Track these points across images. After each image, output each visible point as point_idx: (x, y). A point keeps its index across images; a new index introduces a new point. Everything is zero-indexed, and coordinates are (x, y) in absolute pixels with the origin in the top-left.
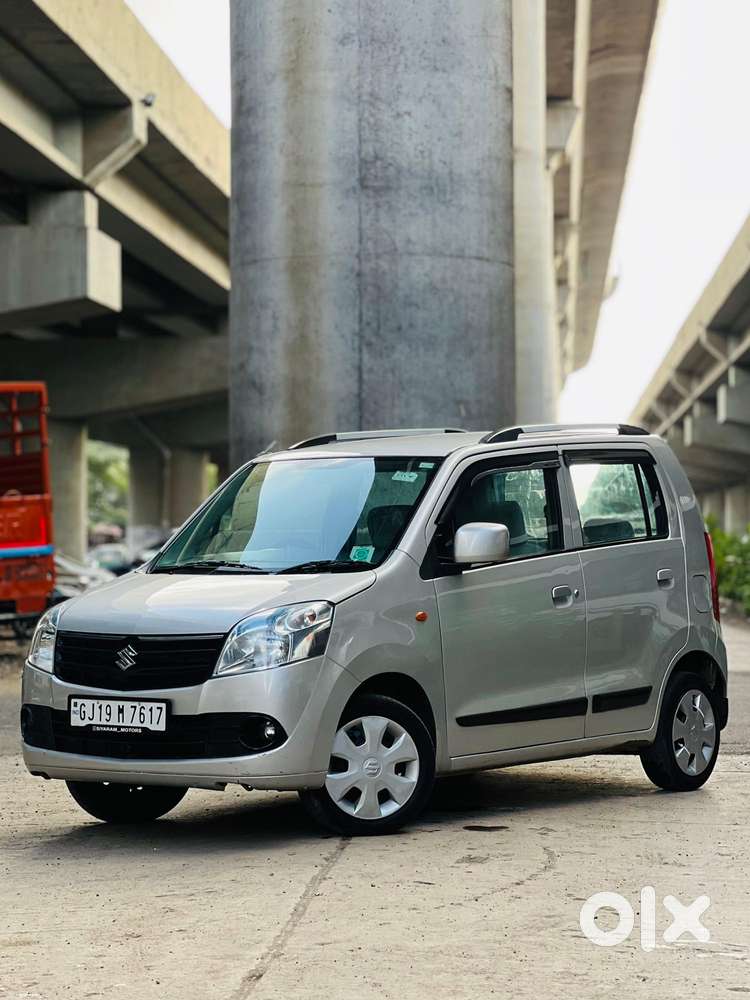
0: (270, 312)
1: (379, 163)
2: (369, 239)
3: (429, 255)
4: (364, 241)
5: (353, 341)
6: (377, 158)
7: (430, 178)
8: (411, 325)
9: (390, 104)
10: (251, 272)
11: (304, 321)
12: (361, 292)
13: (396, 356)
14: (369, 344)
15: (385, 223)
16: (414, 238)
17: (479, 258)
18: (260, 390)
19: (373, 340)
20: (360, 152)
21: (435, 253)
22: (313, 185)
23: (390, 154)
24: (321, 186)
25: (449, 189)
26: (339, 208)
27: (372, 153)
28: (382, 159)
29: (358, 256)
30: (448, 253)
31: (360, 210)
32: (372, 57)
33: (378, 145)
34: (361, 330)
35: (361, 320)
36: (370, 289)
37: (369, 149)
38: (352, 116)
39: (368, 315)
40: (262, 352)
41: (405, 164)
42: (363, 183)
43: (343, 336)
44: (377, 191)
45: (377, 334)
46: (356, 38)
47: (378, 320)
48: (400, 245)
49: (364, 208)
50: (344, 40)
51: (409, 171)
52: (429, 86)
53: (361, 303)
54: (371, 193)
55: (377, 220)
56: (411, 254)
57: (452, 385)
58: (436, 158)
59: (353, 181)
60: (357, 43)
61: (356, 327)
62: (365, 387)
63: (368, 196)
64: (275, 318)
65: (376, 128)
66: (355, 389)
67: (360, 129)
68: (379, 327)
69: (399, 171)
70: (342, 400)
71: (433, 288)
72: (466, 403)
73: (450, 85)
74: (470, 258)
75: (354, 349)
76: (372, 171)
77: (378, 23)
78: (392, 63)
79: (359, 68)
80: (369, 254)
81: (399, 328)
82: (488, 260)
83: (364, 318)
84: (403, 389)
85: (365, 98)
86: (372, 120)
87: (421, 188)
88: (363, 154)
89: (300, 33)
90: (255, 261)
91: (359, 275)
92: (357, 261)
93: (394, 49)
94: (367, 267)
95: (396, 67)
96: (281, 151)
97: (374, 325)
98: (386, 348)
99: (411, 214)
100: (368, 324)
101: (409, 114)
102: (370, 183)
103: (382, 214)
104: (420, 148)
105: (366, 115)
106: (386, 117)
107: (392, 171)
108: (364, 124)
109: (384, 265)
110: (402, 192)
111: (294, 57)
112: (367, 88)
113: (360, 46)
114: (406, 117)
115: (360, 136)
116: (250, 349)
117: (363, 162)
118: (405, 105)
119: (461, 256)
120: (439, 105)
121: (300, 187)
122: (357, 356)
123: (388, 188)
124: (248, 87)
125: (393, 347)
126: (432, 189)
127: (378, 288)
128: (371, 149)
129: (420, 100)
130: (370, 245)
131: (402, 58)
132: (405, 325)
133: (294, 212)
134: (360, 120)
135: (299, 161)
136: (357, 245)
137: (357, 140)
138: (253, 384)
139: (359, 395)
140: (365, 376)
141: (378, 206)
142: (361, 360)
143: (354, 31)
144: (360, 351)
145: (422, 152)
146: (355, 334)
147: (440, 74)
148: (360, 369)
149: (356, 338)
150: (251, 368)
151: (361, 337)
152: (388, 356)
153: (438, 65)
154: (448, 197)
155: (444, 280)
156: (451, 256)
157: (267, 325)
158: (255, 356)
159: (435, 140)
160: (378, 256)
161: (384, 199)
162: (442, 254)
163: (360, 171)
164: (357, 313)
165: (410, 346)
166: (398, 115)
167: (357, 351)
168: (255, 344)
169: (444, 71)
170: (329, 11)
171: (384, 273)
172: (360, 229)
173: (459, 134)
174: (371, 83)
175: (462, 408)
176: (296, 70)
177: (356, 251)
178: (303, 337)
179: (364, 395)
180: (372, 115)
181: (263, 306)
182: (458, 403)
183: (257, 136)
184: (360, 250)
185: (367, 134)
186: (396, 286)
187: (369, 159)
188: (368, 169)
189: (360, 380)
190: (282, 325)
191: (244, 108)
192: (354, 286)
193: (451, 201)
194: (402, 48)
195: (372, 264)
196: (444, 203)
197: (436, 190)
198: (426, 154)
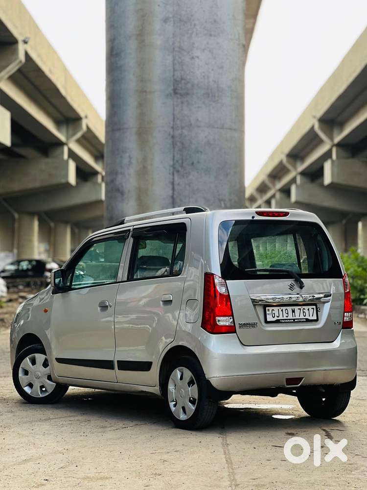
0: (127, 155)
1: (183, 82)
2: (178, 119)
3: (207, 127)
4: (176, 119)
5: (170, 170)
6: (182, 79)
7: (208, 89)
8: (198, 162)
9: (189, 53)
10: (118, 134)
11: (145, 159)
12: (174, 145)
13: (191, 177)
14: (178, 171)
15: (186, 112)
16: (200, 119)
17: (231, 129)
18: (122, 193)
19: (180, 169)
20: (174, 76)
21: (210, 126)
22: (150, 92)
23: (188, 77)
24: (154, 92)
25: (217, 95)
26: (164, 103)
27: (180, 76)
28: (185, 79)
29: (172, 128)
30: (216, 126)
31: (173, 104)
32: (180, 29)
33: (182, 72)
34: (174, 164)
35: (174, 159)
36: (178, 144)
37: (178, 75)
38: (170, 58)
39: (178, 157)
40: (123, 174)
41: (196, 82)
42: (175, 91)
43: (165, 168)
44: (181, 95)
45: (182, 166)
46: (172, 19)
47: (182, 160)
48: (193, 122)
49: (175, 103)
50: (166, 20)
51: (198, 85)
52: (208, 44)
53: (174, 151)
54: (179, 96)
55: (182, 110)
56: (198, 127)
57: (218, 192)
58: (211, 80)
59: (170, 90)
60: (172, 22)
61: (171, 163)
62: (176, 193)
63: (178, 98)
64: (130, 157)
65: (182, 64)
66: (170, 193)
67: (174, 64)
68: (182, 163)
69: (193, 86)
70: (164, 199)
71: (209, 144)
72: (224, 201)
73: (218, 43)
74: (226, 128)
75: (170, 174)
76: (180, 86)
77: (183, 13)
78: (190, 32)
79: (173, 34)
80: (178, 127)
81: (193, 164)
82: (234, 130)
83: (175, 158)
84: (194, 193)
85: (176, 49)
86: (180, 60)
87: (204, 94)
88: (175, 77)
89: (144, 17)
90: (120, 129)
91: (173, 137)
92: (172, 130)
93: (191, 25)
94: (177, 133)
95: (192, 34)
96: (134, 74)
97: (180, 162)
98: (186, 173)
99: (199, 107)
100: (177, 161)
101: (198, 57)
102: (179, 92)
103: (185, 108)
104: (203, 74)
105: (177, 57)
106: (187, 59)
107: (189, 86)
108: (176, 62)
109: (185, 132)
110: (194, 96)
111: (141, 28)
112: (177, 44)
113: (174, 23)
114: (197, 59)
115: (174, 68)
116: (117, 173)
117: (175, 80)
118: (196, 53)
119: (222, 128)
120: (212, 53)
121: (143, 93)
122: (171, 177)
123: (187, 94)
124: (116, 42)
125: (190, 173)
126: (209, 95)
127: (182, 143)
128: (179, 74)
129: (203, 50)
130: (178, 122)
131: (195, 30)
132: (195, 162)
133: (140, 105)
134: (174, 60)
135: (143, 80)
136: (172, 123)
137: (172, 70)
138: (119, 190)
139: (172, 197)
140: (176, 187)
141: (182, 103)
142: (173, 179)
143: (171, 16)
144: (173, 174)
145: (204, 76)
146: (171, 166)
147: (213, 38)
148: (173, 184)
149: (172, 169)
150: (117, 183)
151: (174, 168)
152: (187, 177)
153: (213, 33)
154: (216, 99)
155: (214, 140)
156: (218, 128)
157: (125, 161)
158: (120, 177)
159: (210, 70)
160: (182, 128)
161: (185, 100)
162: (213, 127)
163: (174, 86)
164: (172, 155)
165: (198, 172)
166: (193, 58)
167: (172, 174)
168: (120, 170)
169: (215, 36)
170: (159, 5)
171: (185, 136)
172: (174, 115)
173: (222, 68)
174: (180, 42)
175: (222, 203)
176: (141, 35)
177: (171, 125)
178: (145, 167)
179: (175, 196)
180: (180, 58)
181: (124, 151)
182: (220, 200)
183: (121, 67)
184: (173, 125)
185: (177, 67)
186: (191, 143)
187: (178, 79)
188: (178, 84)
189: (173, 189)
190: (134, 161)
191: (114, 53)
192: (170, 142)
193: (218, 100)
194: (195, 25)
195: (180, 132)
196: (214, 102)
197: (211, 95)
198: (206, 77)
